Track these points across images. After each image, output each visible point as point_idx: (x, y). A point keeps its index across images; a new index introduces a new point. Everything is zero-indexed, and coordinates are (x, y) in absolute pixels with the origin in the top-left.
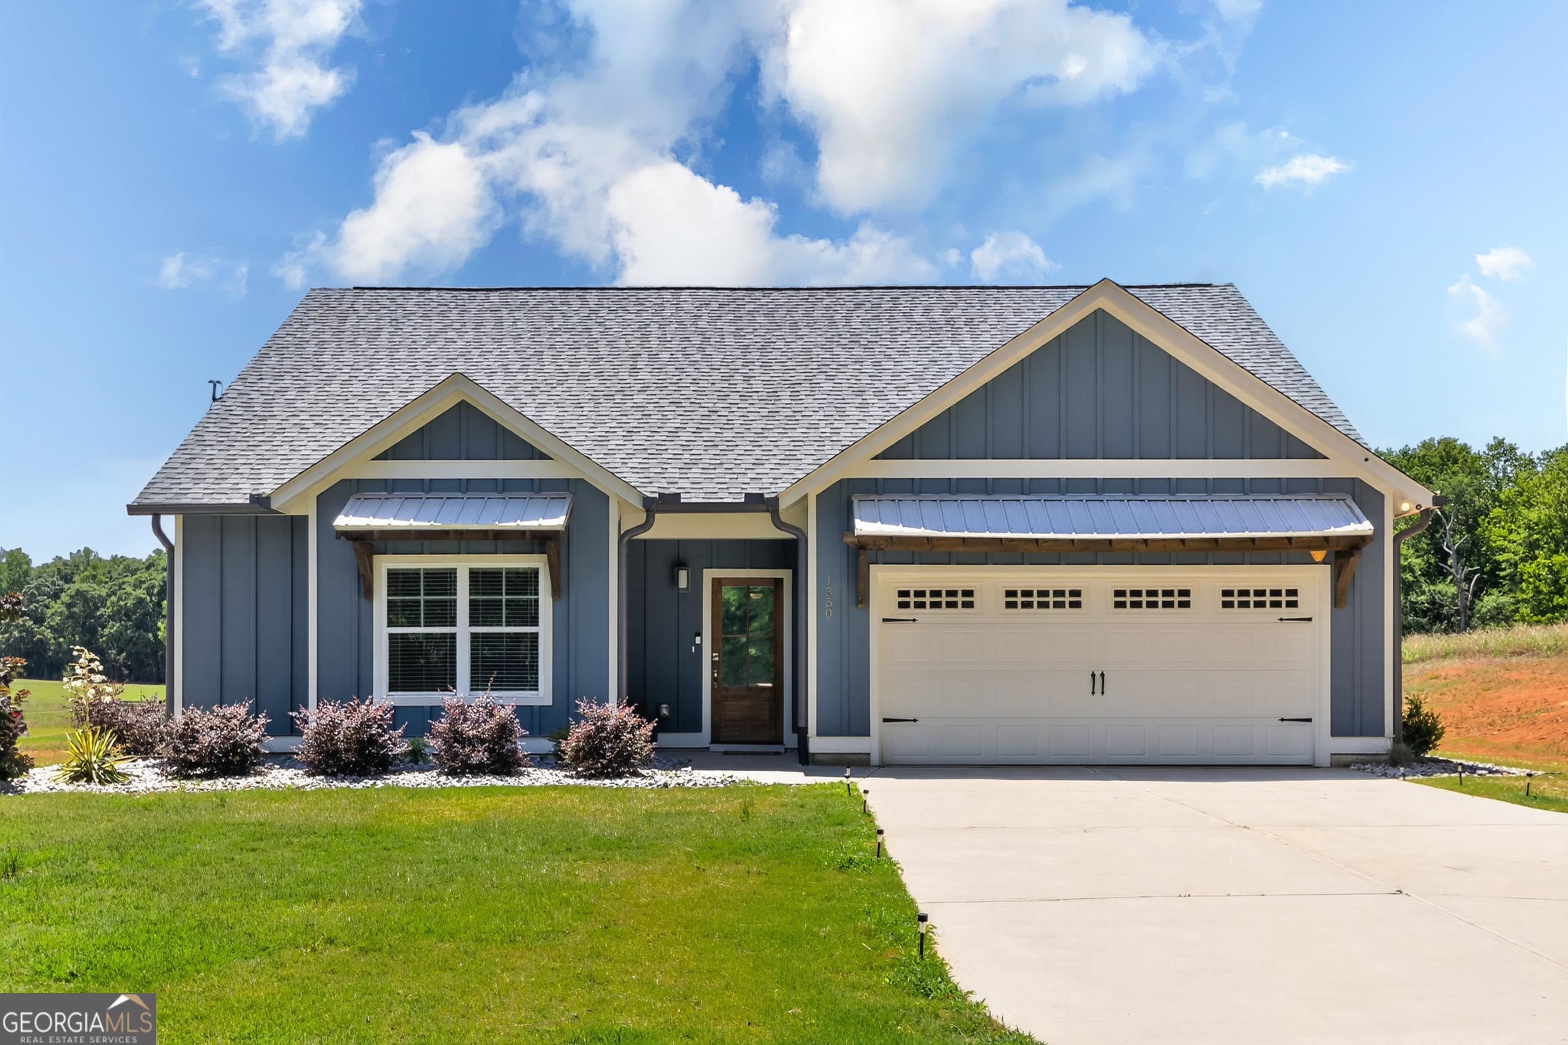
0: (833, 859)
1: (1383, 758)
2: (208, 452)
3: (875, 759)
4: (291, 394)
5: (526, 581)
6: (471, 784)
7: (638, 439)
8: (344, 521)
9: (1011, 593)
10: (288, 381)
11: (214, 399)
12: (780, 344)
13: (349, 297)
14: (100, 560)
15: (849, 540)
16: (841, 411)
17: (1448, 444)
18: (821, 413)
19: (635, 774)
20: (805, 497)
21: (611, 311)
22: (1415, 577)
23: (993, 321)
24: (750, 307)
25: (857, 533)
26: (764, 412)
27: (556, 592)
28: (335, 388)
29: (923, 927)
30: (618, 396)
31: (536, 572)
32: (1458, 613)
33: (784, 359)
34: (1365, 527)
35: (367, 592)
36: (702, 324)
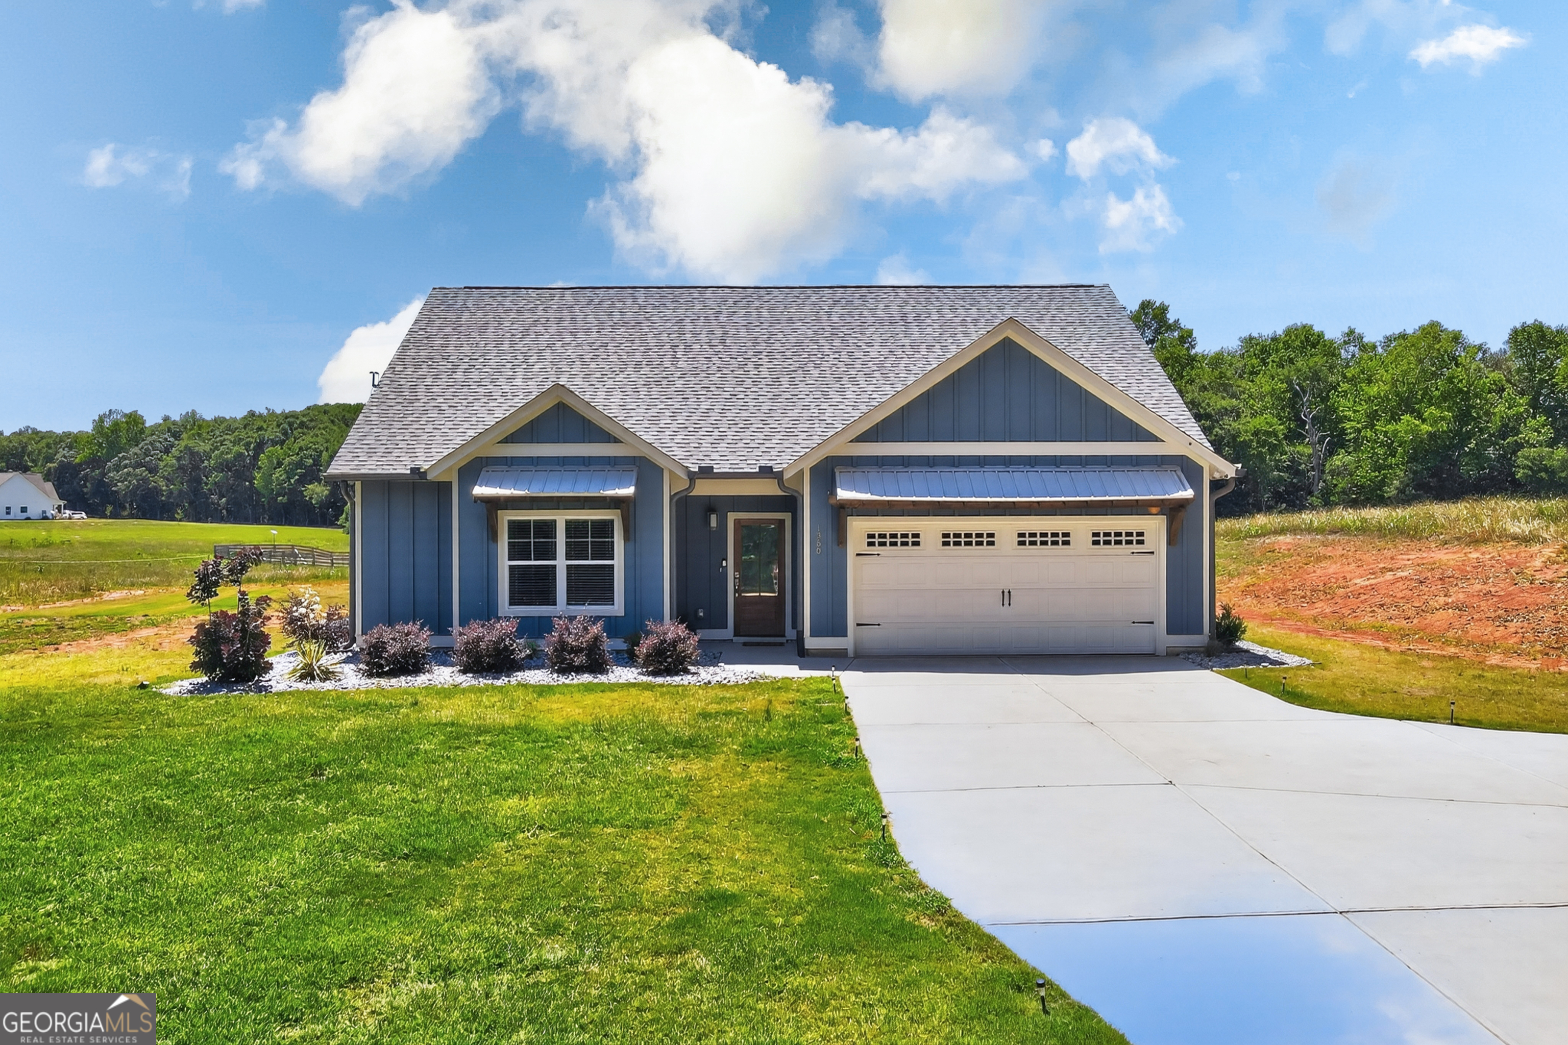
0: (828, 758)
1: (1202, 649)
2: (375, 430)
3: (851, 653)
4: (429, 381)
5: (604, 528)
6: (575, 681)
7: (681, 419)
8: (479, 490)
9: (946, 536)
10: (424, 370)
11: (374, 385)
12: (781, 335)
13: (462, 295)
14: (203, 420)
15: (832, 501)
16: (825, 394)
17: (1307, 330)
18: (811, 396)
19: (687, 672)
20: (802, 470)
21: (655, 307)
22: (1279, 441)
23: (935, 316)
24: (757, 304)
25: (838, 498)
26: (770, 395)
27: (627, 538)
28: (459, 376)
29: (884, 822)
30: (665, 382)
31: (612, 521)
32: (1313, 469)
33: (782, 349)
34: (1189, 493)
35: (493, 535)
36: (722, 318)
